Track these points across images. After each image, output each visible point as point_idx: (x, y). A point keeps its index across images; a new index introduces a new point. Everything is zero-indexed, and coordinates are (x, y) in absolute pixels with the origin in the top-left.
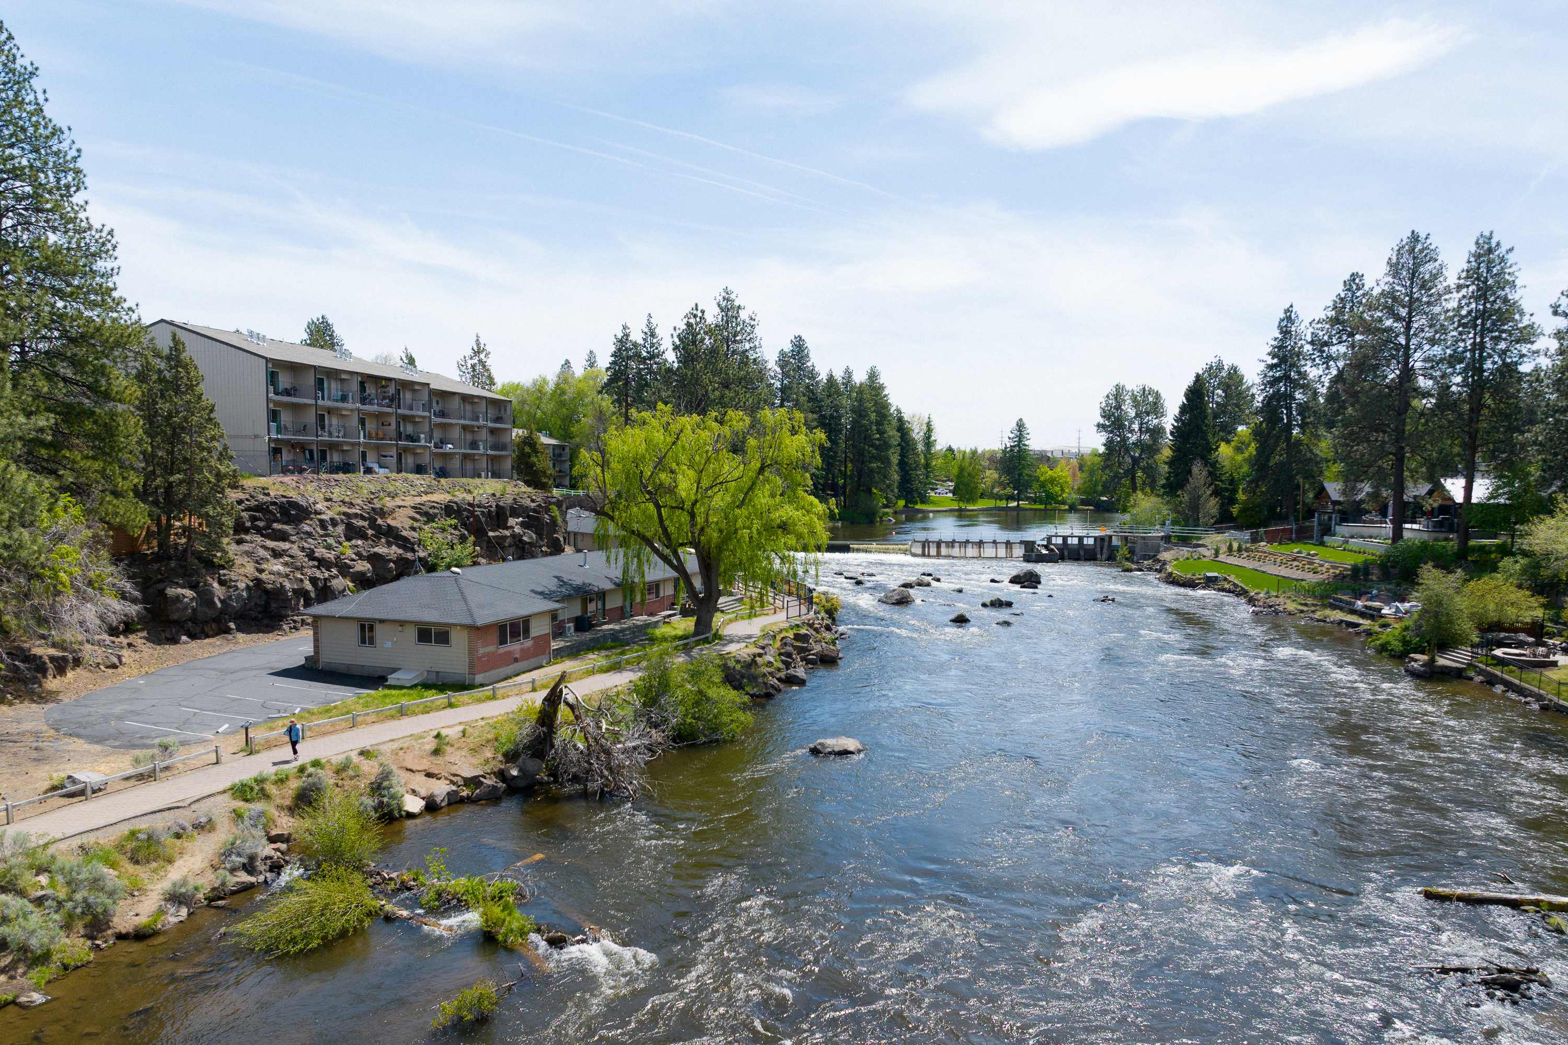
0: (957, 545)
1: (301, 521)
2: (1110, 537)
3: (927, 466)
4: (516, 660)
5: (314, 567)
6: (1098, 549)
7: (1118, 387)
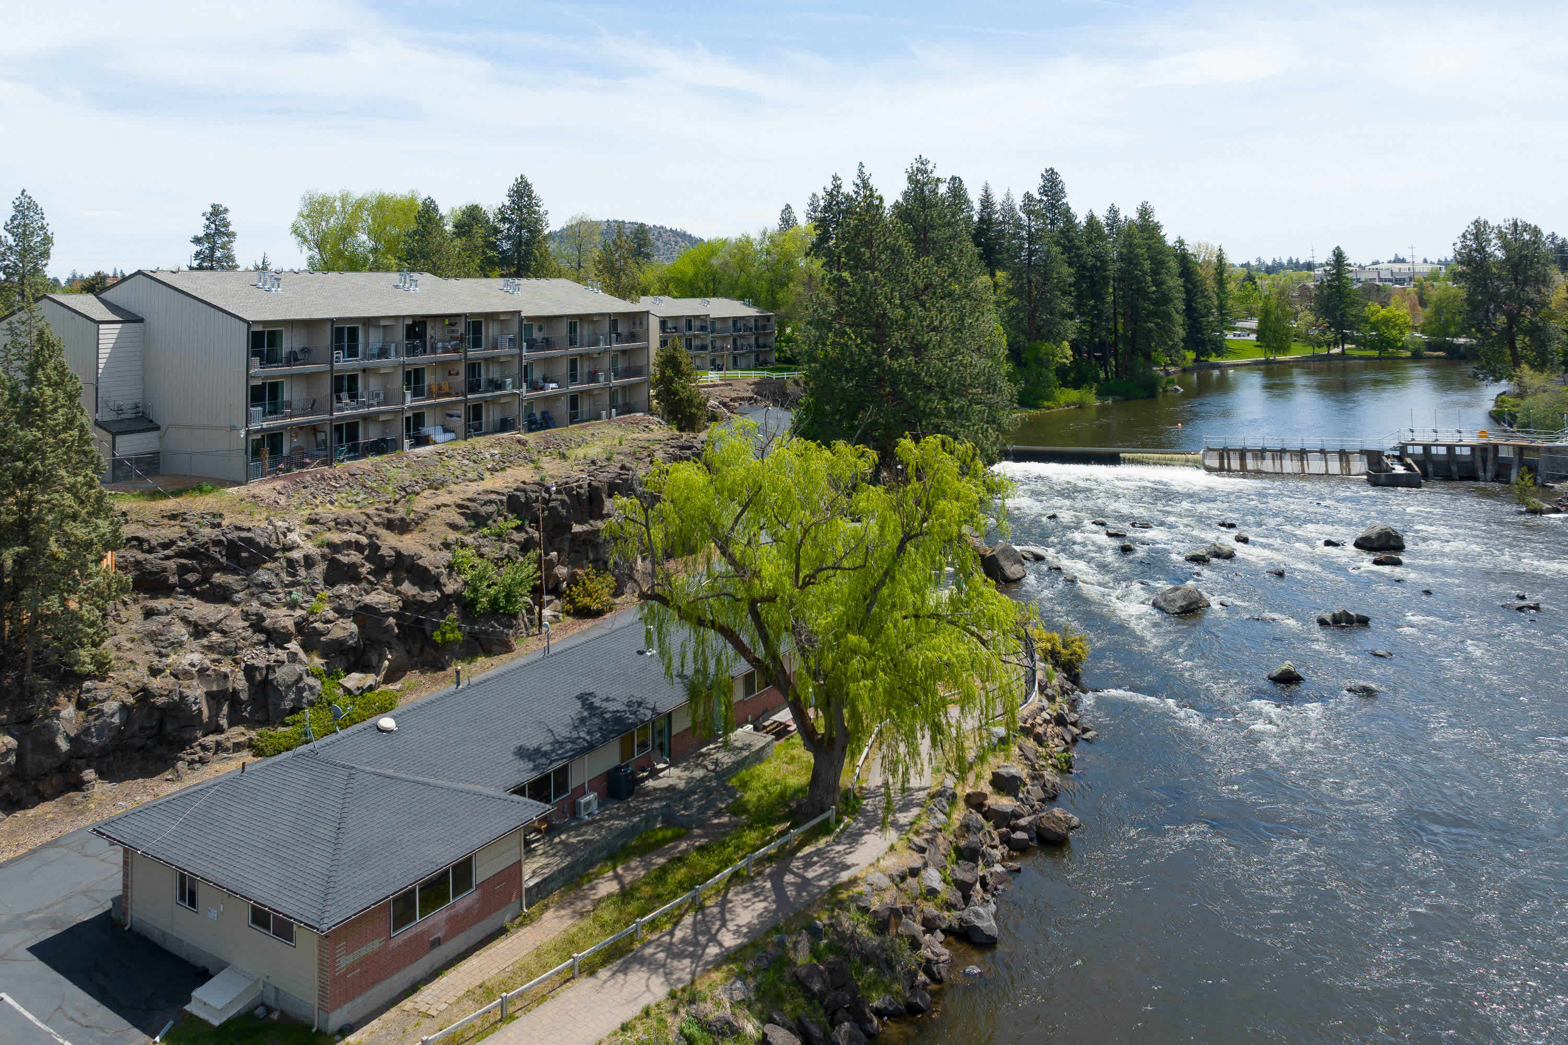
0: (1268, 455)
1: (257, 566)
2: (1496, 447)
3: (1221, 307)
4: (437, 943)
5: (260, 643)
6: (1479, 464)
7: (1477, 223)
